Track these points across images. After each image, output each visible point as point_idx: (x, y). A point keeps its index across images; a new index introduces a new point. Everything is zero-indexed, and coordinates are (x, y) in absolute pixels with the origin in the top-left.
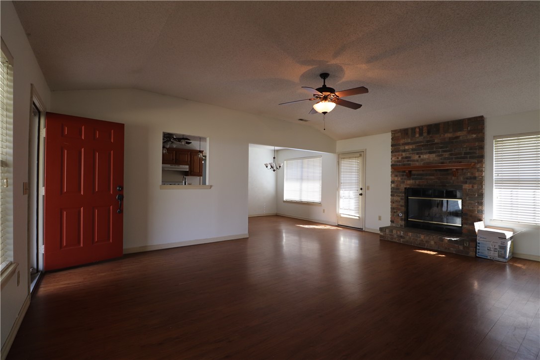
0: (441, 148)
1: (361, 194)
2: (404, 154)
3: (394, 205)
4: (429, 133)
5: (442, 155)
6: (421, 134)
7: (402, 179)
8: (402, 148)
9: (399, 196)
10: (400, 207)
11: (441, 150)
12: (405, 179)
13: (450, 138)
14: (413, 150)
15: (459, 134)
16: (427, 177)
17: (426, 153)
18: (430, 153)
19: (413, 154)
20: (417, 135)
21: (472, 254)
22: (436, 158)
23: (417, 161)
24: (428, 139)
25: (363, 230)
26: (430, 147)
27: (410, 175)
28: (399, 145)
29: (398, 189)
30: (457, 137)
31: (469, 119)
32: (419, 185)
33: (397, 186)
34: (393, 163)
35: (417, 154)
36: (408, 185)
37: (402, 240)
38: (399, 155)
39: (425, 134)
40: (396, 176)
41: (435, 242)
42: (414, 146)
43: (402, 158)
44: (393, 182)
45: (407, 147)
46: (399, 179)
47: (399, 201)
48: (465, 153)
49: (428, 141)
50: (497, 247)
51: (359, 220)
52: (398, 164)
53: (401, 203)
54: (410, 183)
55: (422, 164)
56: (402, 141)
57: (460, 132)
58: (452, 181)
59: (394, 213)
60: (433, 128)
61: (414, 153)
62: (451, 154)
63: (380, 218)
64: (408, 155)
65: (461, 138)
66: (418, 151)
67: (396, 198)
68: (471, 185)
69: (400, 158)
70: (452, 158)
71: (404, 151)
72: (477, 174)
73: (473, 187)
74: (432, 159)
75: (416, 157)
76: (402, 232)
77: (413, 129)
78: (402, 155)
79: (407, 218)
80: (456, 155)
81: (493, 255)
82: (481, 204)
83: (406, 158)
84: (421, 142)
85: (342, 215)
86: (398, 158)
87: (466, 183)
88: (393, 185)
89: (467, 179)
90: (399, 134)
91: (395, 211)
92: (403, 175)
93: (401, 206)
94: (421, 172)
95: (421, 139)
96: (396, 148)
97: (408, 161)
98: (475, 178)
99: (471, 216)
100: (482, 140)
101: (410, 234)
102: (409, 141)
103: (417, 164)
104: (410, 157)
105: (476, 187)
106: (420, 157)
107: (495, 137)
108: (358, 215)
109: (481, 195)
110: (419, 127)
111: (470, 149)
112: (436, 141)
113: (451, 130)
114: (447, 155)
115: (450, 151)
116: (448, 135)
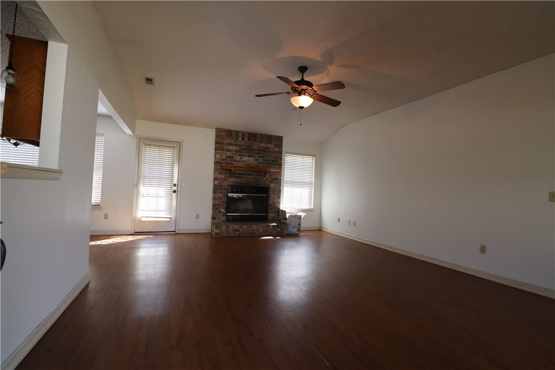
0: (258, 154)
1: (175, 192)
2: (228, 154)
3: (217, 202)
4: (249, 139)
5: (257, 160)
6: (243, 139)
7: (225, 177)
8: (226, 147)
9: (222, 193)
10: (222, 203)
11: (257, 155)
12: (228, 177)
13: (263, 147)
14: (236, 151)
15: (269, 145)
16: (247, 176)
17: (246, 156)
18: (249, 156)
19: (235, 154)
20: (240, 139)
21: (285, 233)
22: (254, 162)
23: (239, 161)
24: (248, 144)
25: (177, 232)
26: (249, 151)
27: (232, 174)
28: (223, 144)
29: (221, 186)
30: (268, 148)
31: (276, 136)
32: (239, 183)
33: (220, 183)
34: (217, 160)
35: (240, 155)
36: (230, 182)
37: (237, 233)
38: (223, 154)
39: (246, 140)
40: (220, 173)
41: (263, 229)
42: (237, 148)
43: (226, 157)
44: (215, 179)
45: (231, 148)
46: (223, 177)
47: (222, 198)
48: (272, 161)
49: (248, 146)
50: (297, 225)
51: (171, 221)
52: (222, 162)
53: (223, 200)
54: (232, 180)
55: (243, 165)
56: (227, 141)
58: (262, 181)
59: (217, 209)
60: (253, 137)
61: (237, 154)
62: (264, 160)
64: (231, 155)
65: (270, 149)
66: (240, 152)
67: (218, 195)
68: (275, 184)
69: (224, 156)
70: (264, 163)
71: (228, 150)
72: (278, 177)
73: (275, 186)
74: (250, 161)
75: (238, 158)
76: (238, 226)
77: (237, 132)
78: (226, 154)
79: (226, 213)
80: (267, 161)
81: (294, 230)
82: (279, 197)
83: (230, 157)
84: (242, 146)
85: (143, 219)
86: (222, 156)
87: (272, 182)
88: (216, 182)
89: (273, 179)
90: (224, 134)
91: (218, 207)
92: (226, 173)
93: (224, 202)
94: (242, 172)
95: (243, 143)
96: (219, 145)
97: (231, 160)
98: (277, 179)
99: (274, 206)
100: (281, 153)
101: (245, 226)
102: (233, 142)
103: (239, 164)
104: (233, 157)
105: (277, 186)
106: (241, 158)
107: (286, 153)
108: (170, 216)
109: (280, 192)
110: (242, 132)
111: (276, 158)
112: (254, 147)
113: (264, 141)
114: (261, 160)
115: (263, 157)
116: (263, 145)
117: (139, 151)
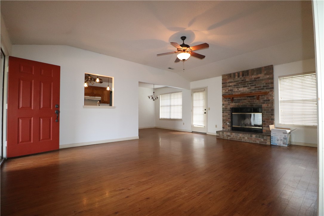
0: (250, 84)
1: (205, 113)
2: (230, 88)
3: (225, 118)
4: (243, 76)
5: (250, 88)
6: (239, 76)
7: (228, 103)
8: (228, 85)
9: (227, 113)
10: (227, 119)
12: (230, 103)
13: (255, 78)
14: (234, 86)
15: (259, 75)
16: (243, 101)
17: (242, 87)
18: (244, 87)
19: (234, 88)
20: (237, 77)
21: (268, 143)
22: (247, 90)
23: (237, 92)
24: (243, 79)
25: (207, 134)
26: (244, 83)
27: (232, 100)
28: (226, 83)
29: (226, 109)
30: (259, 78)
31: (265, 67)
32: (238, 106)
33: (226, 107)
34: (223, 94)
35: (237, 88)
37: (229, 138)
38: (226, 89)
39: (241, 77)
40: (225, 101)
41: (248, 138)
42: (235, 84)
43: (228, 91)
44: (223, 105)
45: (231, 84)
46: (227, 103)
47: (227, 116)
48: (263, 87)
49: (242, 80)
50: (282, 138)
51: (204, 128)
52: (227, 94)
53: (228, 117)
54: (233, 105)
55: (239, 93)
56: (228, 81)
57: (260, 75)
58: (256, 103)
59: (224, 122)
60: (245, 73)
61: (235, 87)
62: (256, 87)
63: (216, 126)
64: (231, 89)
65: (261, 78)
66: (237, 86)
67: (225, 114)
68: (267, 104)
69: (227, 90)
70: (256, 90)
71: (229, 86)
72: (270, 98)
73: (268, 105)
74: (245, 91)
75: (236, 90)
76: (229, 133)
77: (234, 74)
78: (228, 89)
79: (232, 125)
80: (258, 88)
81: (280, 143)
82: (273, 115)
83: (231, 90)
84: (239, 81)
85: (194, 126)
86: (226, 91)
87: (264, 103)
88: (223, 107)
89: (265, 101)
90: (226, 77)
91: (225, 121)
92: (229, 101)
93: (229, 118)
94: (239, 98)
95: (239, 79)
96: (224, 85)
97: (232, 92)
98: (269, 100)
99: (267, 122)
100: (272, 78)
101: (234, 134)
102: (232, 81)
103: (237, 93)
104: (232, 90)
105: (270, 105)
106: (238, 89)
107: (280, 77)
108: (204, 125)
109: (273, 110)
110: (237, 72)
111: (266, 84)
112: (247, 80)
113: (255, 74)
114: (253, 88)
115: (255, 85)
116: (254, 77)
117: (192, 95)
